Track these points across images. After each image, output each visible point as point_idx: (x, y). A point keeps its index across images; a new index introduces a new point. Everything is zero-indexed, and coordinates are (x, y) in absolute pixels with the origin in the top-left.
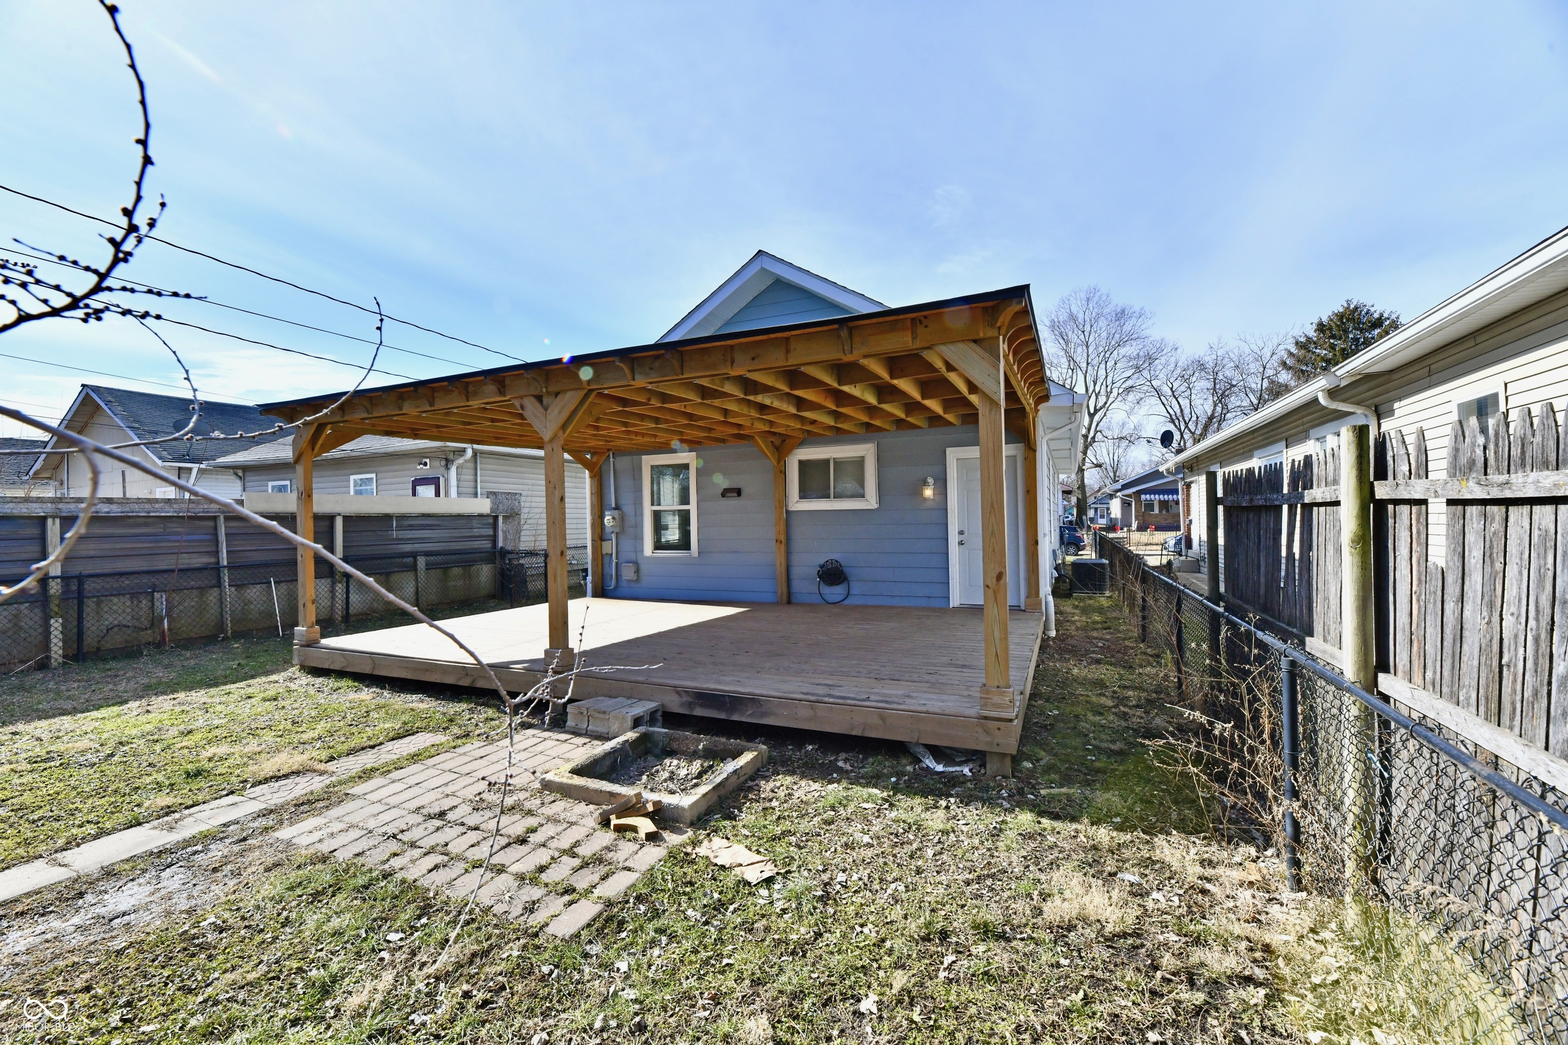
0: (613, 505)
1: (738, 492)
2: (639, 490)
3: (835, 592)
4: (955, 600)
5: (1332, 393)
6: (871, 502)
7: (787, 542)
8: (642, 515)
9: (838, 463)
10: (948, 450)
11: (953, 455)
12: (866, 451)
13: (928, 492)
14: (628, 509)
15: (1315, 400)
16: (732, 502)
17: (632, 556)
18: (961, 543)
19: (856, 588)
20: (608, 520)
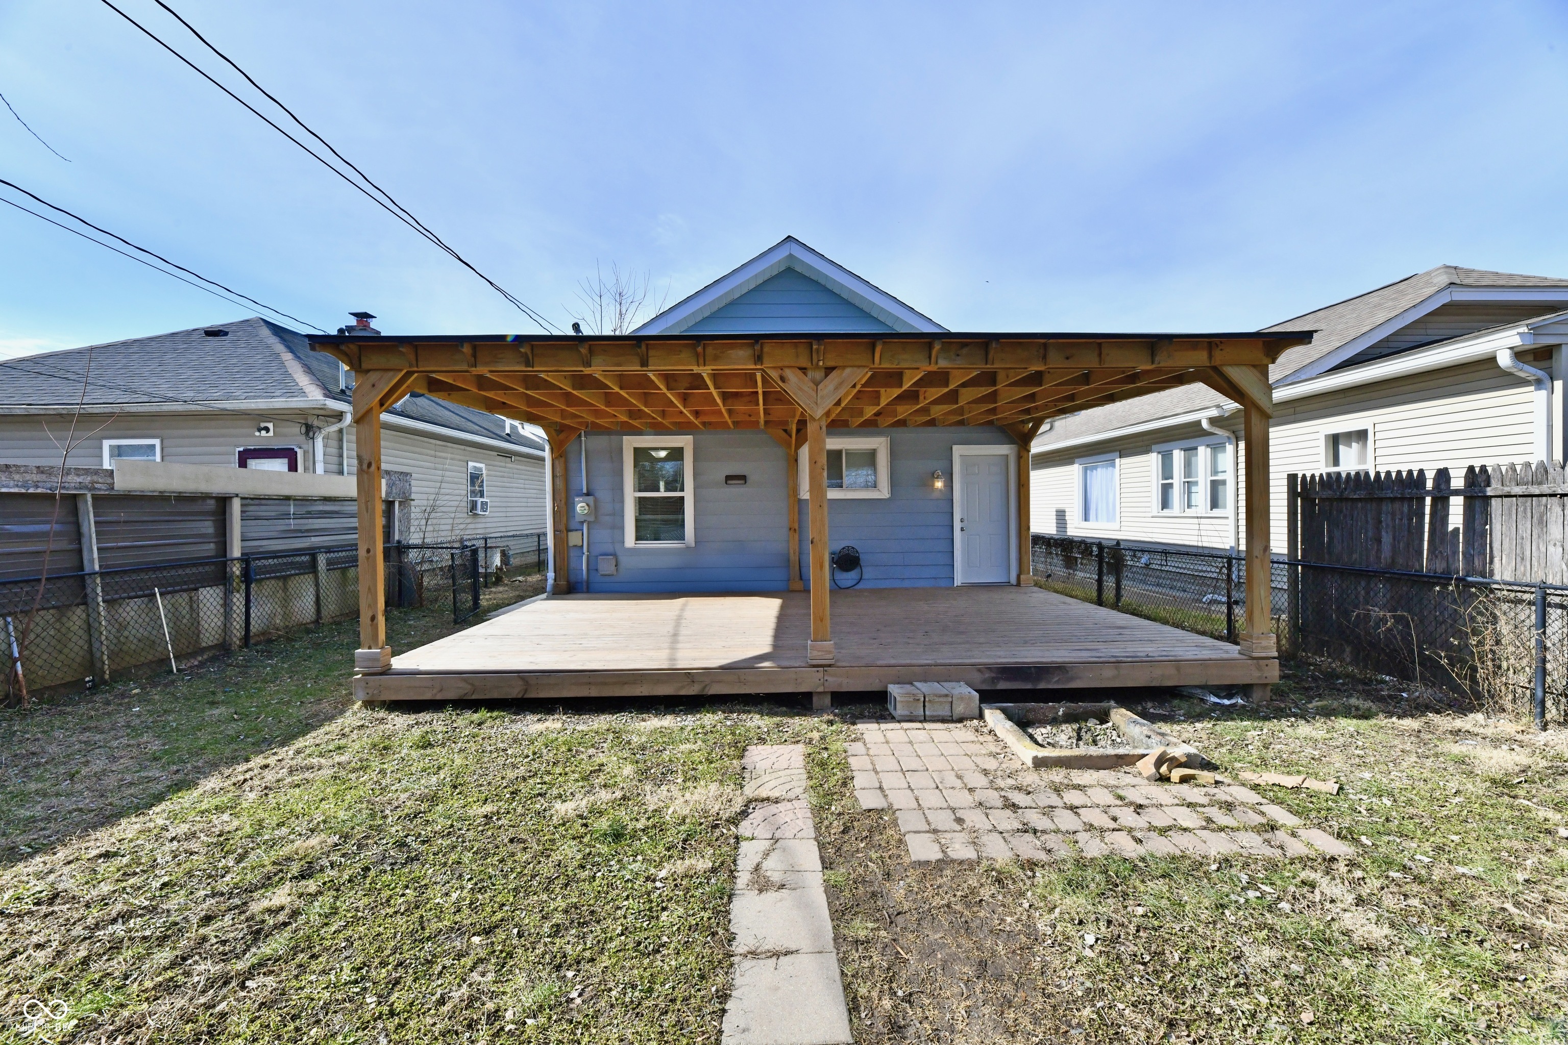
0: (585, 491)
1: (743, 478)
2: (619, 473)
3: (848, 578)
4: (958, 581)
5: (1213, 421)
6: (884, 492)
7: (797, 529)
8: (622, 501)
9: (849, 453)
10: (955, 447)
11: (958, 451)
12: (879, 444)
13: (939, 484)
14: (604, 494)
15: (1198, 423)
16: (736, 490)
17: (608, 548)
18: (962, 529)
19: (868, 573)
20: (580, 507)
